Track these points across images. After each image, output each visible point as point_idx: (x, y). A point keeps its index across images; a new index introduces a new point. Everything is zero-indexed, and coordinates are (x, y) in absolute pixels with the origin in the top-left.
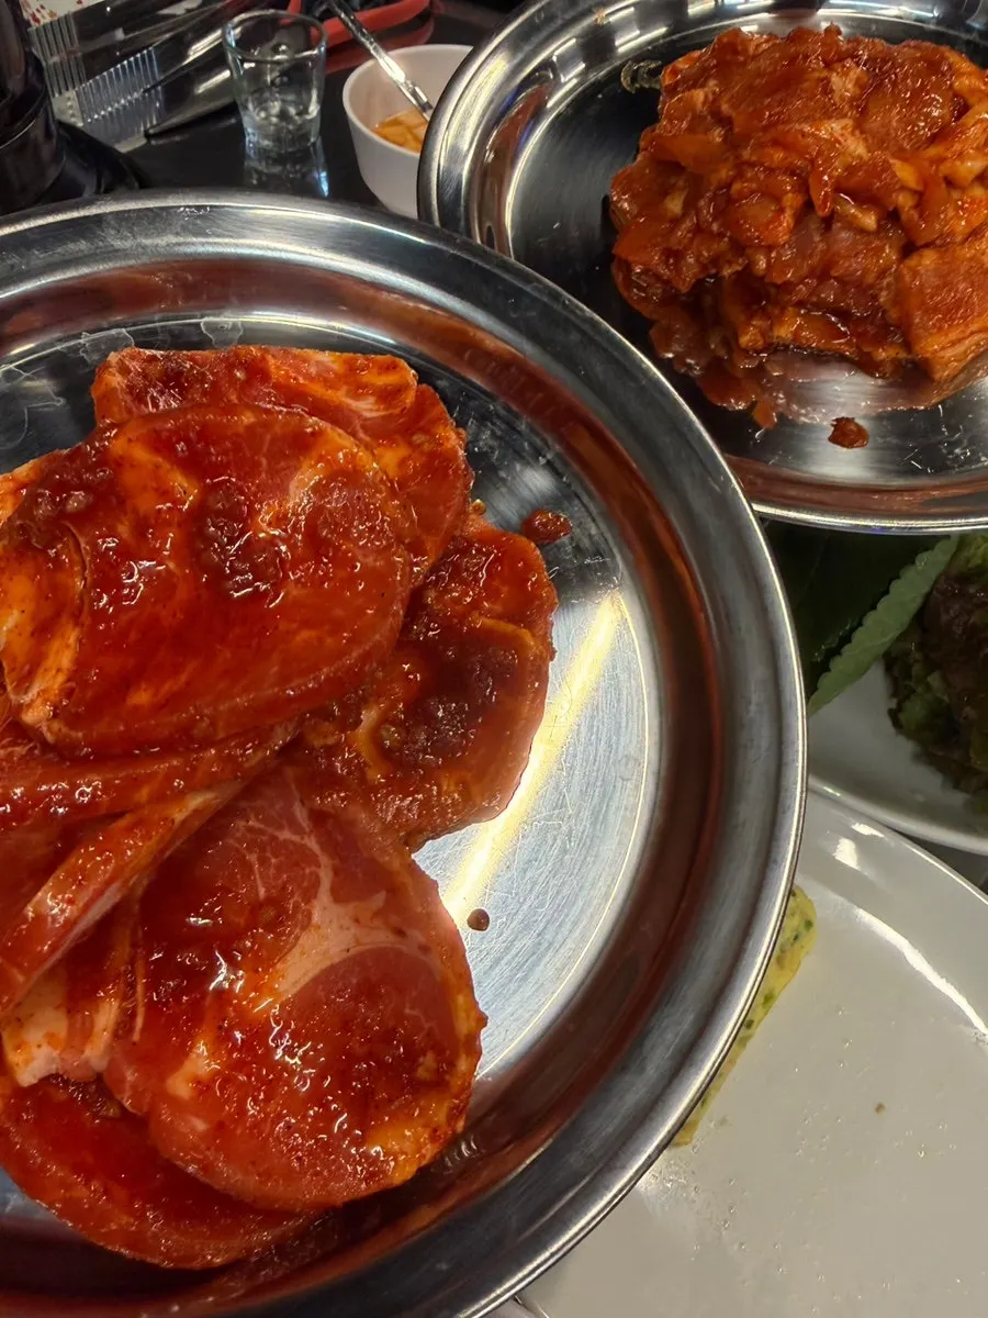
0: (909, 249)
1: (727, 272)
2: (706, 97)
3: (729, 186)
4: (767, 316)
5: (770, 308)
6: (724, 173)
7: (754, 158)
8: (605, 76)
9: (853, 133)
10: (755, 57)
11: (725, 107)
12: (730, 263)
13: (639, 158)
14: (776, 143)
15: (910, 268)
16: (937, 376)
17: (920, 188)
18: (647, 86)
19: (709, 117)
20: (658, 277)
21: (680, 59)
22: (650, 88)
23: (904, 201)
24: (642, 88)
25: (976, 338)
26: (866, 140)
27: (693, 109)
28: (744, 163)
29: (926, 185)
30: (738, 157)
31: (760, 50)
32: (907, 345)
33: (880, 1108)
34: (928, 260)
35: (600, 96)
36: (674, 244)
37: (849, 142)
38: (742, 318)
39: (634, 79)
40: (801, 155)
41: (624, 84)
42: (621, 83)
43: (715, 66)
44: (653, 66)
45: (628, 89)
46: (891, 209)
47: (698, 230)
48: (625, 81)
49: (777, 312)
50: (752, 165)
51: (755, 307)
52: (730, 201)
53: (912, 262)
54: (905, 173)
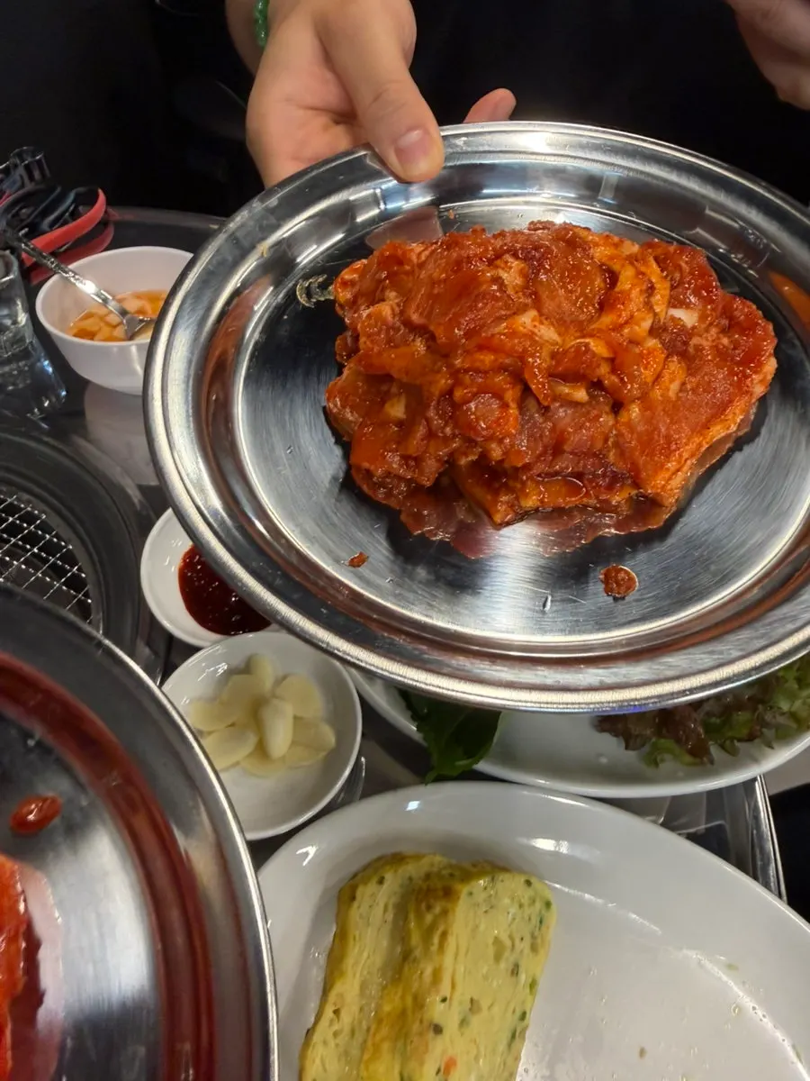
0: (617, 407)
1: (463, 461)
2: (393, 310)
3: (450, 392)
4: (510, 490)
5: (511, 483)
6: (443, 382)
7: (467, 366)
8: (283, 298)
9: (541, 323)
10: (421, 265)
11: (415, 318)
12: (466, 455)
13: (346, 372)
14: (483, 347)
15: (624, 424)
16: (666, 503)
17: (611, 356)
18: (322, 299)
19: (402, 327)
20: (400, 478)
21: (346, 270)
22: (326, 300)
23: (604, 370)
24: (318, 302)
25: (689, 462)
26: (552, 324)
27: (384, 322)
28: (458, 371)
29: (615, 353)
30: (450, 366)
31: (423, 258)
32: (636, 485)
33: (642, 1052)
34: (635, 411)
35: (286, 317)
36: (412, 451)
37: (542, 331)
38: (489, 497)
39: (309, 294)
40: (508, 355)
41: (301, 300)
42: (298, 302)
43: (386, 278)
44: (321, 280)
45: (307, 305)
46: (595, 380)
47: (431, 435)
48: (302, 299)
49: (519, 486)
50: (466, 371)
51: (497, 485)
52: (456, 406)
53: (623, 417)
54: (598, 347)
